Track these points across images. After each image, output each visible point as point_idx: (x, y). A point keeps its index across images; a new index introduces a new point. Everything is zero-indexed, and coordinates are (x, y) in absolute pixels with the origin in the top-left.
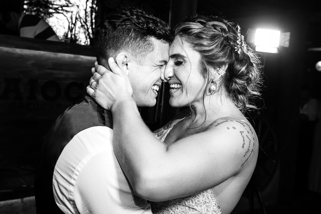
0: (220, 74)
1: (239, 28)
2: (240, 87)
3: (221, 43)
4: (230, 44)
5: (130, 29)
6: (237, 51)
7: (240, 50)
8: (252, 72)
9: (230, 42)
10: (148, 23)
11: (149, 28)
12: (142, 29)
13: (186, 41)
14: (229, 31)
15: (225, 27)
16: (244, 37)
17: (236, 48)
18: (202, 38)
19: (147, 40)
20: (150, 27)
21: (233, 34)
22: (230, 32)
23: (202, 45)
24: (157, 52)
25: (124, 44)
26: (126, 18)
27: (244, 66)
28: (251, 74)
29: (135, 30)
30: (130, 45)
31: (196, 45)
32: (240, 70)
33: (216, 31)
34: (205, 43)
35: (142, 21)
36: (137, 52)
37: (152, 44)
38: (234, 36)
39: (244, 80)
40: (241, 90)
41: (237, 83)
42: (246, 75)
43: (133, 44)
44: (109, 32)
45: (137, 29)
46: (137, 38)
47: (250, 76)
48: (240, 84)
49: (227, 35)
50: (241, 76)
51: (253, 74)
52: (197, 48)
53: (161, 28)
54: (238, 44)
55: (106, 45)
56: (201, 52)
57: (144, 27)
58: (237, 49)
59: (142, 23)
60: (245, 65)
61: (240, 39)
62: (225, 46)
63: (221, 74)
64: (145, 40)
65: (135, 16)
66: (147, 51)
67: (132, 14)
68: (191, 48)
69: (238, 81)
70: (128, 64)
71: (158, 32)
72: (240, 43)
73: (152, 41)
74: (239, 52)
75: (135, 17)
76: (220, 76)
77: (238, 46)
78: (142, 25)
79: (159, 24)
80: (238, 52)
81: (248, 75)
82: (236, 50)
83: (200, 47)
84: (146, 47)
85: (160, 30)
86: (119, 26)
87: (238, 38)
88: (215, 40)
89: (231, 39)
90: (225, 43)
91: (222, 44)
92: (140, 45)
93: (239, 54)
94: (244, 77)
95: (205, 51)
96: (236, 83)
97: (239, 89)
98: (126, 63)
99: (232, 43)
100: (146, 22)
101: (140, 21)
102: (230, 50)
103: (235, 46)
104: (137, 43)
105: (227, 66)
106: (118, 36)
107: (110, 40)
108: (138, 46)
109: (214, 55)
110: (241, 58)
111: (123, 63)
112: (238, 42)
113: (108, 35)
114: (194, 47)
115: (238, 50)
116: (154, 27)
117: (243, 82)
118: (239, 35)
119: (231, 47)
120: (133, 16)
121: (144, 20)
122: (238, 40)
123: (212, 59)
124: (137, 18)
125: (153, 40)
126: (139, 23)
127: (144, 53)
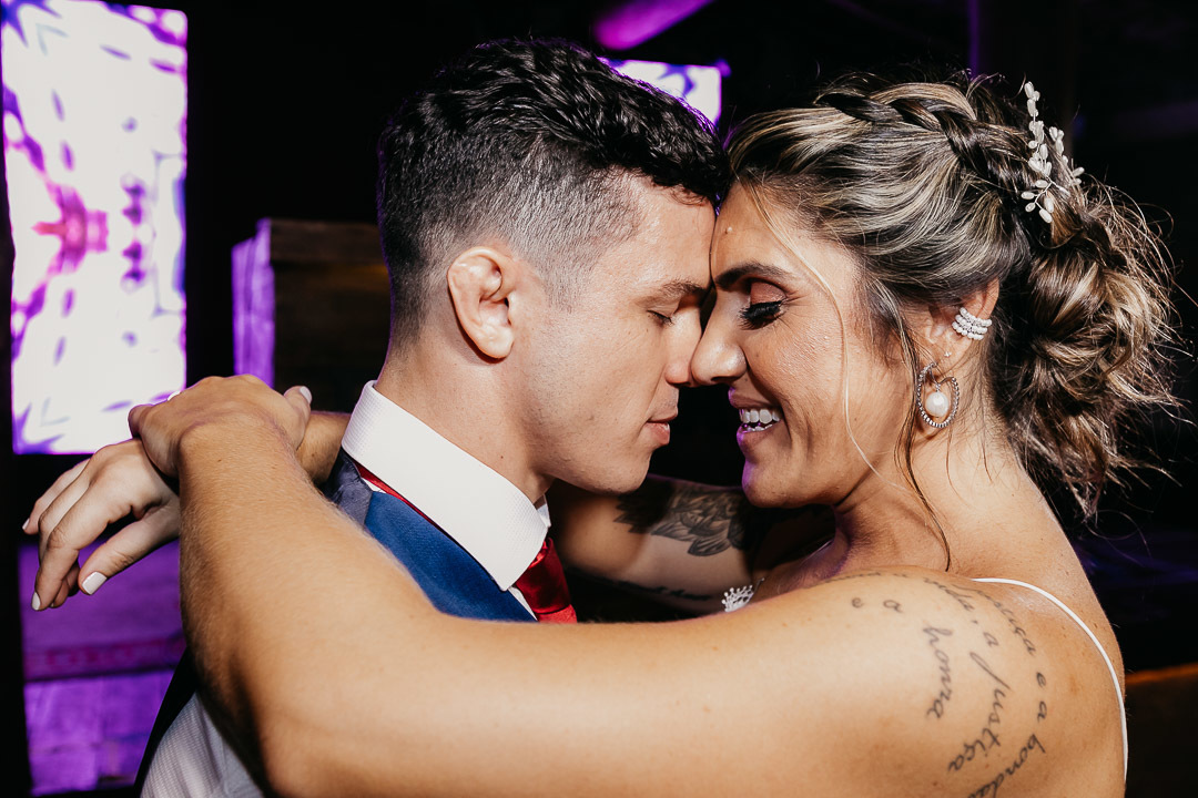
0: (965, 332)
1: (1032, 94)
2: (1072, 383)
3: (948, 185)
4: (995, 178)
5: (528, 134)
6: (1037, 209)
7: (1050, 202)
8: (1123, 302)
9: (995, 171)
10: (613, 108)
11: (615, 130)
12: (583, 135)
13: (779, 199)
14: (983, 117)
15: (960, 102)
16: (1061, 132)
17: (1027, 195)
18: (853, 176)
19: (606, 190)
20: (621, 124)
21: (1002, 128)
22: (988, 121)
23: (853, 210)
24: (653, 242)
25: (498, 203)
26: (517, 80)
27: (1082, 276)
28: (1125, 312)
29: (549, 139)
30: (525, 209)
31: (827, 212)
32: (1064, 299)
33: (916, 128)
34: (869, 197)
35: (587, 97)
36: (556, 243)
37: (632, 207)
38: (1014, 141)
39: (1090, 347)
40: (1078, 395)
41: (1056, 364)
42: (1098, 319)
43: (539, 203)
44: (435, 146)
45: (562, 133)
46: (559, 177)
47: (1120, 319)
48: (1073, 368)
49: (974, 137)
50: (1072, 326)
51: (1134, 309)
52: (830, 226)
53: (674, 134)
54: (1035, 175)
55: (420, 204)
56: (857, 242)
57: (593, 126)
58: (1033, 201)
59: (583, 106)
60: (1086, 270)
61: (1044, 147)
62: (971, 194)
63: (971, 335)
64: (599, 189)
65: (558, 73)
66: (605, 239)
67: (544, 66)
68: (805, 232)
69: (1058, 351)
70: (512, 298)
71: (658, 149)
72: (1046, 169)
73: (630, 194)
74: (1046, 216)
75: (555, 78)
76: (966, 344)
77: (1039, 183)
78: (587, 118)
79: (668, 115)
80: (1042, 213)
81: (1107, 320)
82: (1030, 208)
83: (846, 221)
84: (597, 221)
85: (668, 140)
86: (478, 115)
87: (1032, 144)
88: (915, 175)
89: (998, 158)
90: (968, 179)
91: (953, 186)
92: (573, 209)
93: (1049, 225)
94: (1087, 330)
95: (873, 238)
96: (1050, 362)
97: (1069, 389)
98: (497, 297)
99: (1003, 174)
100: (603, 104)
101: (579, 98)
102: (999, 210)
103: (1023, 188)
104: (557, 202)
105: (994, 293)
106: (470, 162)
107: (435, 183)
108: (560, 216)
109: (920, 249)
110: (1061, 241)
111: (481, 300)
112: (1034, 163)
113: (428, 161)
114: (818, 223)
115: (1041, 202)
116: (641, 125)
117: (1085, 353)
118: (1037, 127)
119: (1002, 193)
120: (549, 74)
121: (595, 95)
122: (1036, 155)
123: (913, 269)
124: (562, 85)
125: (633, 187)
126: (571, 108)
127: (587, 249)
